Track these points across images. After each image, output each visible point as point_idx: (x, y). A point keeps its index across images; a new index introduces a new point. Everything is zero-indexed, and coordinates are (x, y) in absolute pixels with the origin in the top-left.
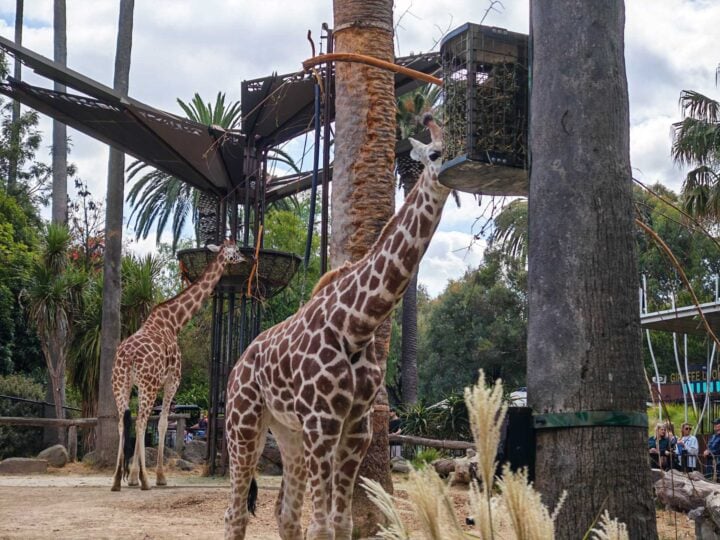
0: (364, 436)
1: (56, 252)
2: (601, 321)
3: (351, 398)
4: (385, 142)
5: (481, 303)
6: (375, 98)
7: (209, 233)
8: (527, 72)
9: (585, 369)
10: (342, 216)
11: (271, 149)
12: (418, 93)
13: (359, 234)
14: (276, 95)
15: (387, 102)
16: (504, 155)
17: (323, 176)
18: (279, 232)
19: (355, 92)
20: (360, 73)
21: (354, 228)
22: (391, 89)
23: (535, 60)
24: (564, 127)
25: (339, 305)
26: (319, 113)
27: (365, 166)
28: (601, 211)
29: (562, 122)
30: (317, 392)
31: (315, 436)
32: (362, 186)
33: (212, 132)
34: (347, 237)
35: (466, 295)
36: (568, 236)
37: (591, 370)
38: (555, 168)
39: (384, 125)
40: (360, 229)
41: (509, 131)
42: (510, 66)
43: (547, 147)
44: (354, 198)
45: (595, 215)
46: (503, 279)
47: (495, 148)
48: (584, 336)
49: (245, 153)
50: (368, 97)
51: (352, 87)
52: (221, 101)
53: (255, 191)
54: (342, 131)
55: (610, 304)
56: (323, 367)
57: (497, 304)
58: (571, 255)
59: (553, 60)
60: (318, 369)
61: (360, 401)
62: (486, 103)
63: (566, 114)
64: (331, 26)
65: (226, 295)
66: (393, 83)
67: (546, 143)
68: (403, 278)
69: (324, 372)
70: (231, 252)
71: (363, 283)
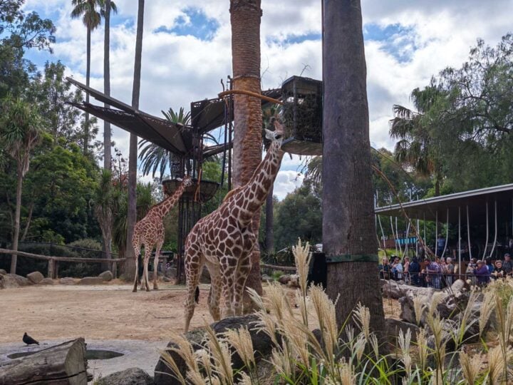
0: (248, 266)
1: (106, 182)
2: (356, 213)
3: (242, 249)
5: (302, 203)
6: (252, 110)
7: (177, 172)
9: (349, 235)
10: (238, 164)
11: (205, 133)
12: (272, 107)
13: (246, 173)
14: (206, 109)
15: (258, 112)
16: (311, 137)
17: (228, 146)
18: (209, 171)
19: (243, 107)
20: (246, 99)
21: (243, 170)
22: (259, 106)
24: (339, 123)
25: (236, 206)
26: (227, 117)
27: (248, 142)
28: (356, 162)
29: (338, 121)
30: (226, 246)
31: (225, 267)
32: (247, 151)
33: (178, 126)
34: (240, 174)
35: (295, 200)
36: (341, 174)
37: (352, 235)
38: (335, 142)
39: (256, 122)
40: (246, 171)
41: (313, 126)
42: (314, 95)
43: (331, 133)
44: (243, 156)
45: (353, 164)
46: (312, 192)
47: (307, 133)
48: (349, 220)
49: (193, 135)
50: (249, 110)
51: (242, 105)
52: (182, 111)
53: (198, 153)
54: (237, 125)
55: (361, 205)
56: (229, 235)
57: (309, 204)
58: (342, 183)
59: (333, 93)
60: (227, 236)
61: (246, 250)
62: (303, 113)
63: (339, 118)
64: (232, 77)
65: (185, 201)
66: (260, 103)
67: (330, 131)
68: (265, 194)
69: (229, 237)
70: (187, 181)
71: (246, 196)
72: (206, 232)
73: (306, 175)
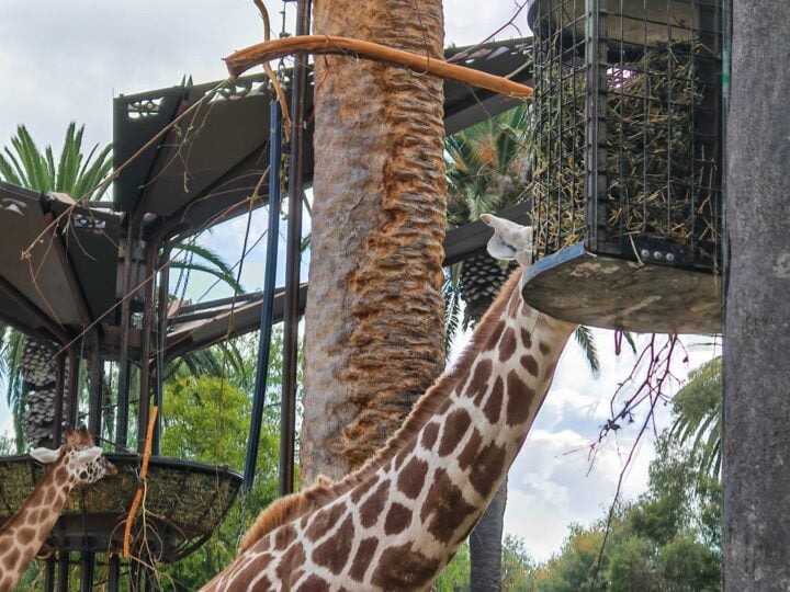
4: (424, 225)
5: (645, 576)
6: (401, 130)
7: (45, 425)
8: (720, 62)
10: (326, 384)
11: (177, 243)
12: (506, 126)
13: (366, 422)
14: (183, 124)
15: (427, 139)
16: (667, 244)
17: (287, 303)
18: (198, 421)
19: (357, 118)
20: (369, 77)
21: (355, 408)
22: (436, 112)
23: (737, 37)
25: (310, 569)
26: (279, 163)
27: (378, 278)
32: (371, 320)
33: (50, 208)
34: (338, 429)
35: (612, 560)
39: (422, 189)
40: (366, 412)
41: (681, 192)
42: (682, 49)
43: (764, 227)
44: (353, 346)
46: (693, 525)
47: (650, 229)
49: (121, 252)
50: (385, 129)
51: (351, 106)
52: (73, 141)
53: (142, 333)
54: (329, 203)
57: (679, 579)
59: (775, 36)
62: (628, 130)
65: (75, 555)
66: (441, 97)
67: (761, 217)
68: (470, 509)
70: (83, 459)
71: (368, 518)
73: (663, 447)
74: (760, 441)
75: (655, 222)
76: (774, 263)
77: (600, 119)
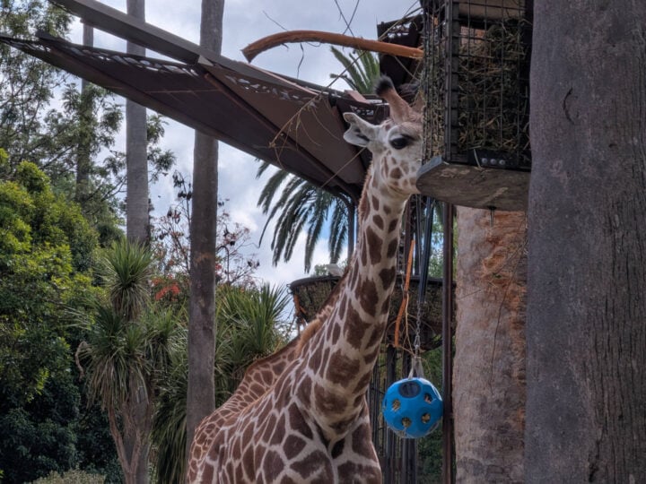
1: (129, 286)
2: (618, 396)
9: (594, 469)
13: (498, 256)
16: (502, 153)
24: (567, 112)
25: (307, 371)
28: (619, 235)
29: (564, 106)
36: (571, 272)
37: (602, 469)
38: (554, 173)
42: (514, 21)
43: (546, 143)
45: (609, 240)
47: (488, 144)
48: (593, 418)
55: (633, 371)
56: (288, 463)
58: (575, 301)
59: (553, 15)
63: (569, 93)
67: (544, 136)
69: (288, 471)
71: (329, 335)
72: (236, 455)
74: (542, 288)
75: (492, 139)
76: (551, 167)
77: (453, 73)
